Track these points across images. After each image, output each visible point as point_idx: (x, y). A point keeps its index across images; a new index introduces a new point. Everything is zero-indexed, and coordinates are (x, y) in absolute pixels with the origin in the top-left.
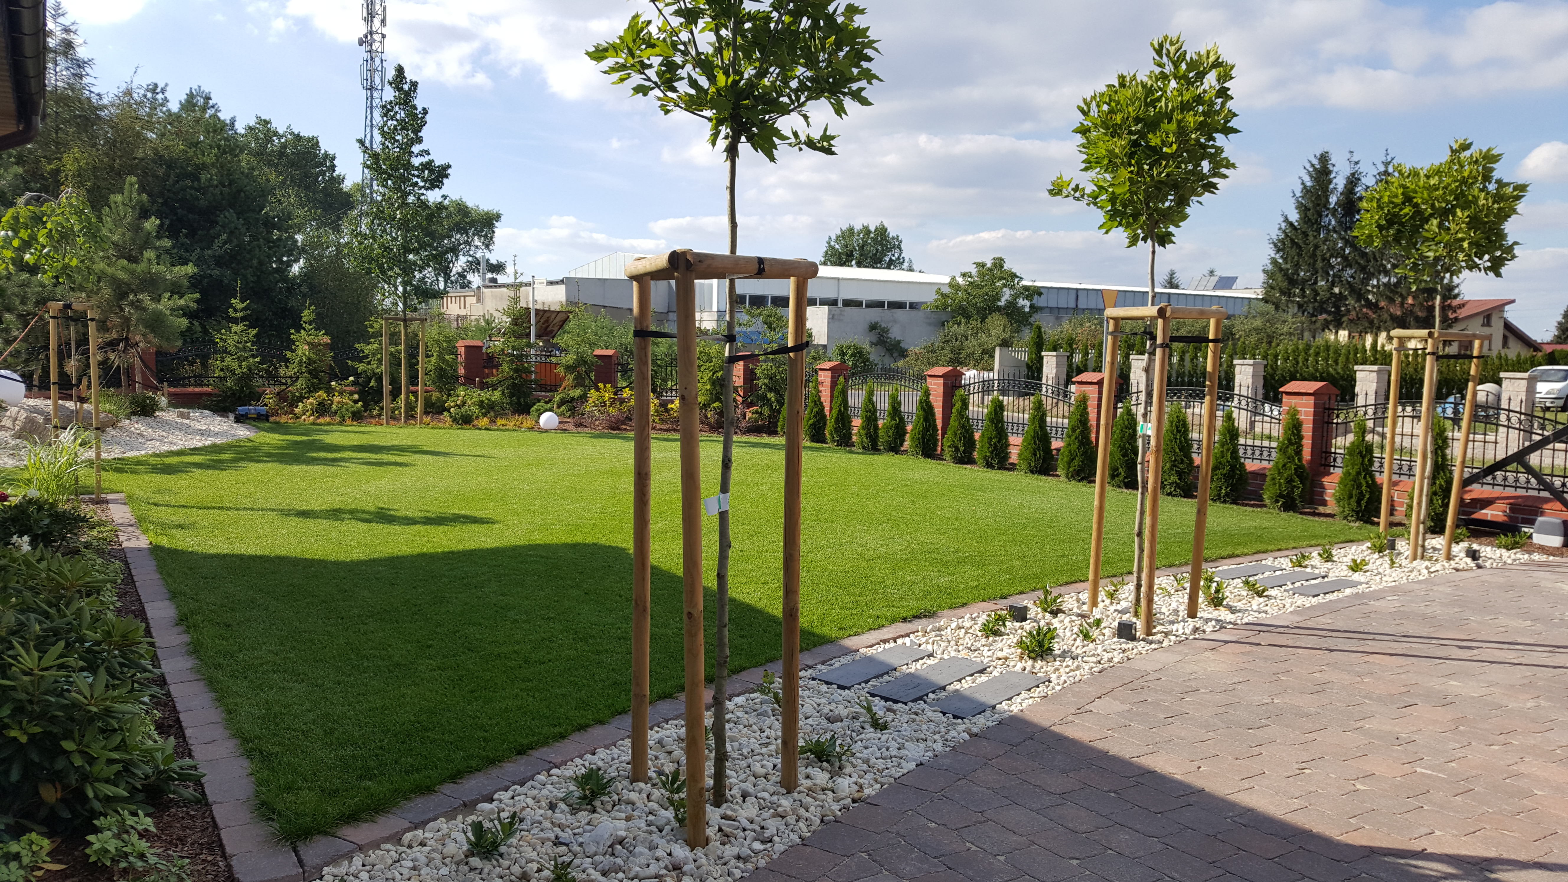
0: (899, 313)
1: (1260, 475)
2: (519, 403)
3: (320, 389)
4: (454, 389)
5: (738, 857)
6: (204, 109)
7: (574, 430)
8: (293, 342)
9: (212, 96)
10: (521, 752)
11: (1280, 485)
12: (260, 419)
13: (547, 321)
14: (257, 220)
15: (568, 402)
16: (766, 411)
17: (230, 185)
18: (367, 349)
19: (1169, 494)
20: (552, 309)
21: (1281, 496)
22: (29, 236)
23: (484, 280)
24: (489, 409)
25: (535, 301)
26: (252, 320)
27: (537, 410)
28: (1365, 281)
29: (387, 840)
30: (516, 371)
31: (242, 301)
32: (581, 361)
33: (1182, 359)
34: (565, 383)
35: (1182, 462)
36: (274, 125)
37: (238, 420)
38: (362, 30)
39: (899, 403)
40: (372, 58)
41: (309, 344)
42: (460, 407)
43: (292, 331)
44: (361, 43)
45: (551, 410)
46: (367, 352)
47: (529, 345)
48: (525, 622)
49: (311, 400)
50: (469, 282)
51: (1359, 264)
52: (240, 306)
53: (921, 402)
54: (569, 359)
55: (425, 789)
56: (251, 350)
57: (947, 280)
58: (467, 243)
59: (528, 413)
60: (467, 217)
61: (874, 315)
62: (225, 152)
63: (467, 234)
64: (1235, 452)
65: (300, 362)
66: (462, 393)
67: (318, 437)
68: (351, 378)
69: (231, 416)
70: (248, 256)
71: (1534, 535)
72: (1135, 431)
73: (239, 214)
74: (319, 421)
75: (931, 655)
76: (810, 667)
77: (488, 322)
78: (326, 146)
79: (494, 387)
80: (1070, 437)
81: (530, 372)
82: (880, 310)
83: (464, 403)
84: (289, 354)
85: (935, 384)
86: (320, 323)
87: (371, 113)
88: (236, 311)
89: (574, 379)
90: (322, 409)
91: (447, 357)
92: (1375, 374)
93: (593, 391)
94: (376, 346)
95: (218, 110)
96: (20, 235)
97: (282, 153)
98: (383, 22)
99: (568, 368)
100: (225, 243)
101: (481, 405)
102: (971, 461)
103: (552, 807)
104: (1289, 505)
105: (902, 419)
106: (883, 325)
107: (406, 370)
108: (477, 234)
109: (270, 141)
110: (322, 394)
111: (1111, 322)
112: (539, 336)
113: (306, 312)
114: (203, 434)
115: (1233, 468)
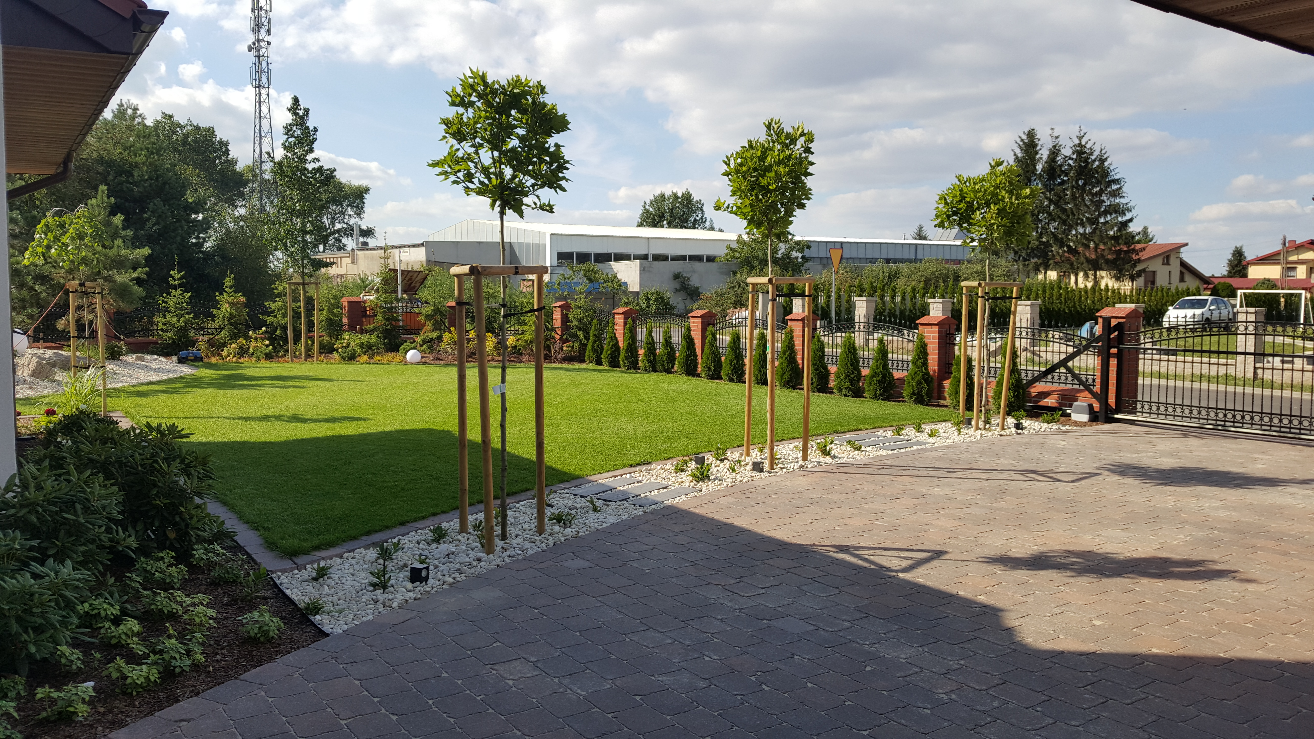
0: (697, 264)
1: (902, 380)
2: (390, 343)
3: (240, 337)
4: (341, 335)
5: (509, 556)
6: (133, 118)
7: (433, 362)
8: (218, 302)
9: (139, 107)
10: (402, 524)
11: (913, 386)
12: (197, 360)
13: (410, 279)
14: (179, 205)
15: (428, 342)
16: (577, 345)
17: (157, 178)
18: (274, 306)
19: (845, 395)
20: (415, 269)
21: (914, 394)
22: (54, 237)
23: (357, 244)
24: (368, 348)
25: (401, 261)
26: (185, 287)
27: (404, 349)
28: (1067, 232)
29: (336, 556)
30: (388, 319)
31: (179, 272)
32: (437, 311)
33: (903, 299)
34: (425, 328)
35: (853, 373)
36: (176, 119)
37: (181, 361)
38: (251, 38)
39: (670, 337)
40: (259, 62)
41: (229, 303)
42: (346, 347)
43: (217, 294)
44: (250, 49)
45: (415, 348)
46: (273, 308)
47: (398, 300)
48: (401, 472)
49: (233, 346)
50: (344, 245)
51: (1060, 218)
52: (178, 276)
53: (684, 336)
54: (428, 309)
55: (354, 538)
56: (186, 309)
57: (735, 237)
58: (342, 213)
59: (398, 351)
60: (342, 191)
61: (677, 267)
62: (152, 153)
63: (342, 205)
64: (885, 366)
65: (224, 317)
66: (347, 337)
67: (240, 371)
68: (264, 329)
69: (175, 358)
70: (173, 234)
71: (1072, 415)
72: (823, 352)
73: (165, 201)
74: (240, 361)
75: (640, 482)
76: (568, 489)
77: (363, 280)
78: (221, 135)
79: (371, 332)
80: (782, 358)
81: (399, 320)
82: (681, 263)
83: (349, 344)
84: (215, 311)
85: (696, 323)
86: (238, 288)
87: (260, 107)
88: (174, 279)
89: (433, 325)
90: (242, 352)
91: (335, 311)
92: (1029, 307)
93: (447, 333)
94: (280, 303)
95: (143, 119)
96: (48, 237)
97: (184, 142)
98: (269, 32)
99: (427, 317)
100: (154, 225)
101: (361, 345)
102: (720, 378)
103: (418, 543)
104: (920, 400)
105: (672, 348)
106: (685, 275)
107: (305, 321)
108: (351, 205)
109: (174, 132)
110: (242, 341)
111: (751, 286)
112: (404, 291)
113: (228, 279)
114: (158, 372)
115: (884, 376)
